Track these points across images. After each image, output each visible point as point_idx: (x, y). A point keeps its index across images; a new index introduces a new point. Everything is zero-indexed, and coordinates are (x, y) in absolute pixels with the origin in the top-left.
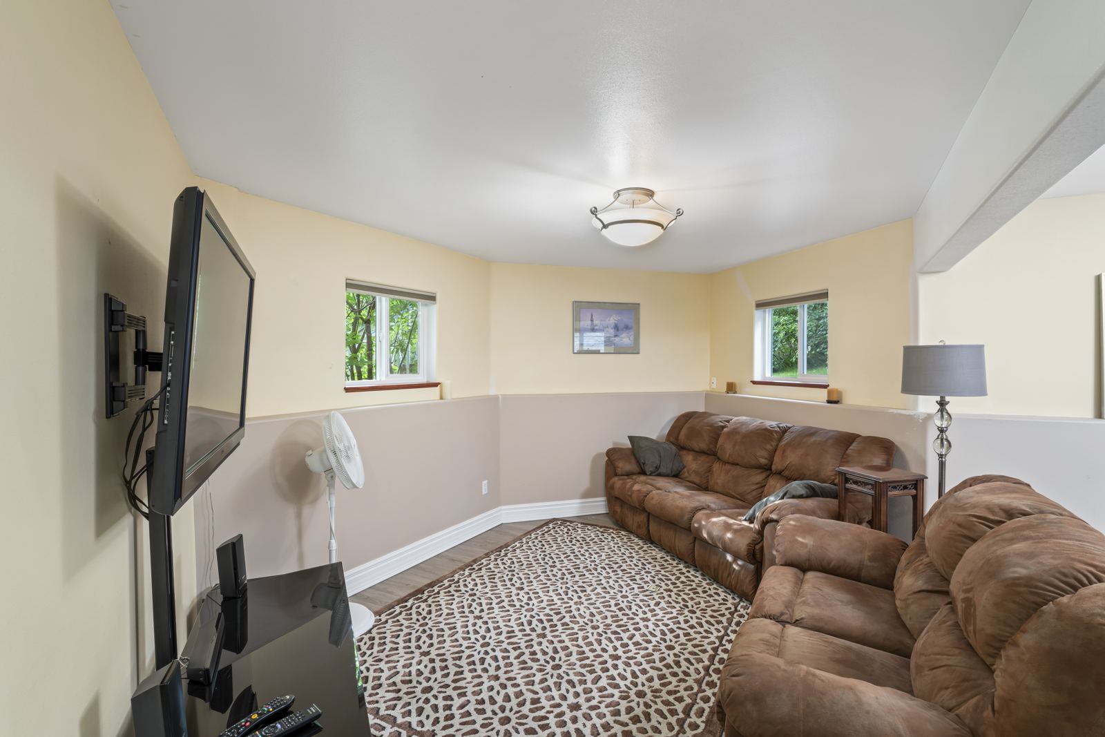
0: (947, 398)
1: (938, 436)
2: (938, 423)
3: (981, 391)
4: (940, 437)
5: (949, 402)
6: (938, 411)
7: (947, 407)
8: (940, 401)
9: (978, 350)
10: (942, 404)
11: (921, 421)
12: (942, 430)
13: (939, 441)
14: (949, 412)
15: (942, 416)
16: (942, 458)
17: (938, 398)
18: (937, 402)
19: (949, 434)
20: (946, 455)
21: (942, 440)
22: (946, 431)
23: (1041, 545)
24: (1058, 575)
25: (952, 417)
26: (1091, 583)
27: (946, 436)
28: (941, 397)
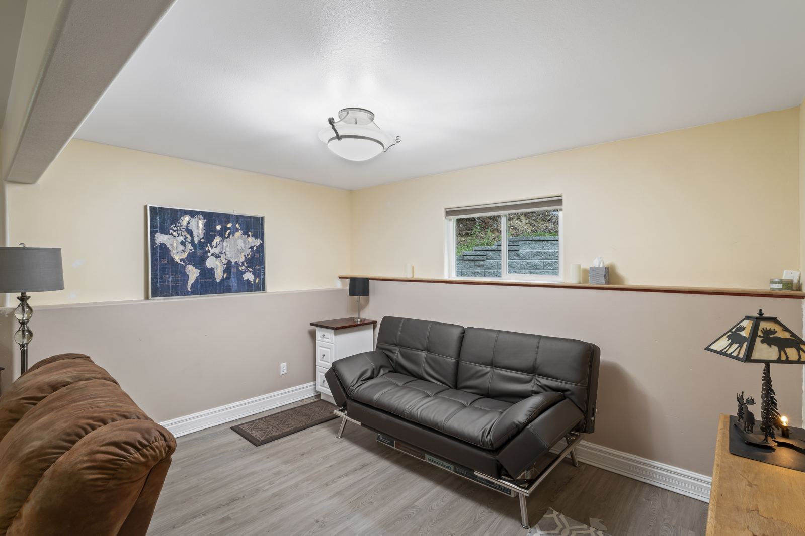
0: (28, 294)
1: (19, 329)
2: (19, 316)
3: (58, 285)
4: (21, 329)
5: (29, 297)
6: (19, 306)
7: (28, 302)
8: (21, 297)
9: (56, 252)
10: (23, 299)
11: (7, 316)
12: (23, 323)
13: (20, 333)
14: (30, 306)
15: (23, 311)
16: (23, 347)
17: (19, 295)
18: (17, 298)
19: (30, 325)
20: (27, 344)
21: (23, 331)
22: (27, 322)
23: (61, 412)
24: (64, 437)
25: (33, 309)
26: (87, 432)
27: (28, 327)
28: (22, 294)
